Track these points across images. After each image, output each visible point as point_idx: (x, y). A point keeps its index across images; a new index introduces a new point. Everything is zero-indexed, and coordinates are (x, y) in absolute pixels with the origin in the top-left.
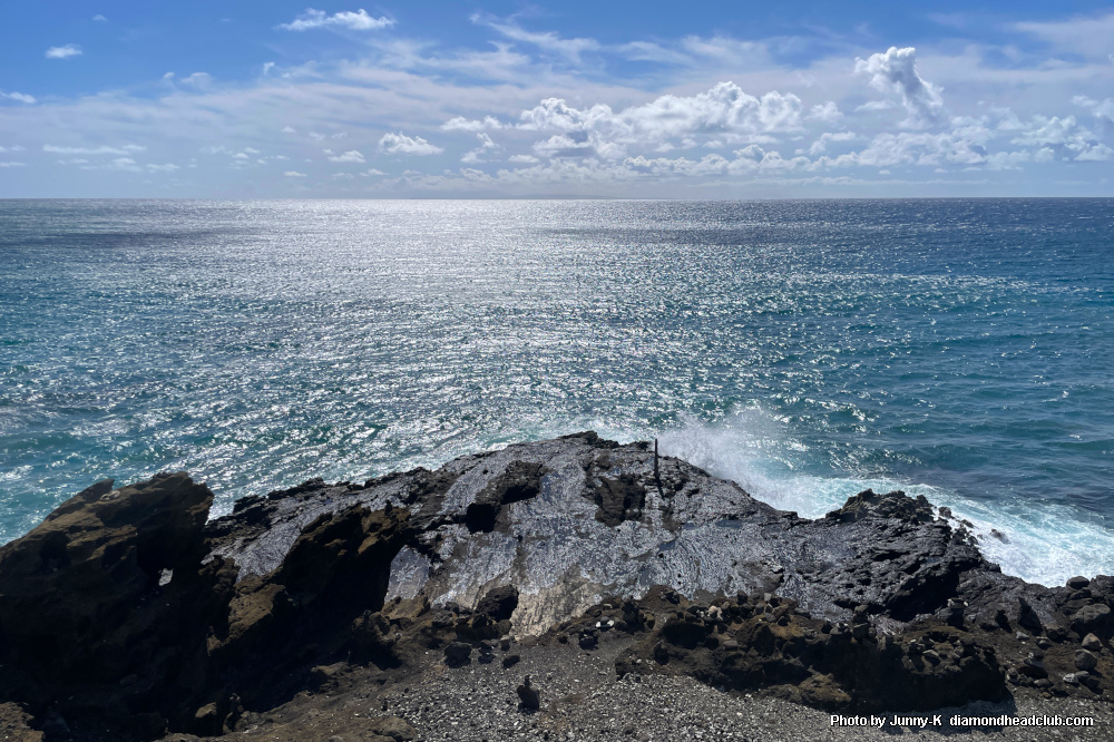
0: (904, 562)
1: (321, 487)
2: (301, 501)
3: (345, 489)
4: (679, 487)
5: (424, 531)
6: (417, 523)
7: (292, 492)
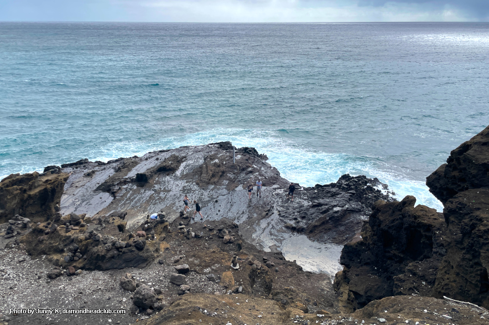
0: (322, 209)
1: (86, 163)
2: (73, 169)
3: (97, 164)
4: (243, 170)
5: (114, 185)
6: (113, 182)
7: (71, 165)
